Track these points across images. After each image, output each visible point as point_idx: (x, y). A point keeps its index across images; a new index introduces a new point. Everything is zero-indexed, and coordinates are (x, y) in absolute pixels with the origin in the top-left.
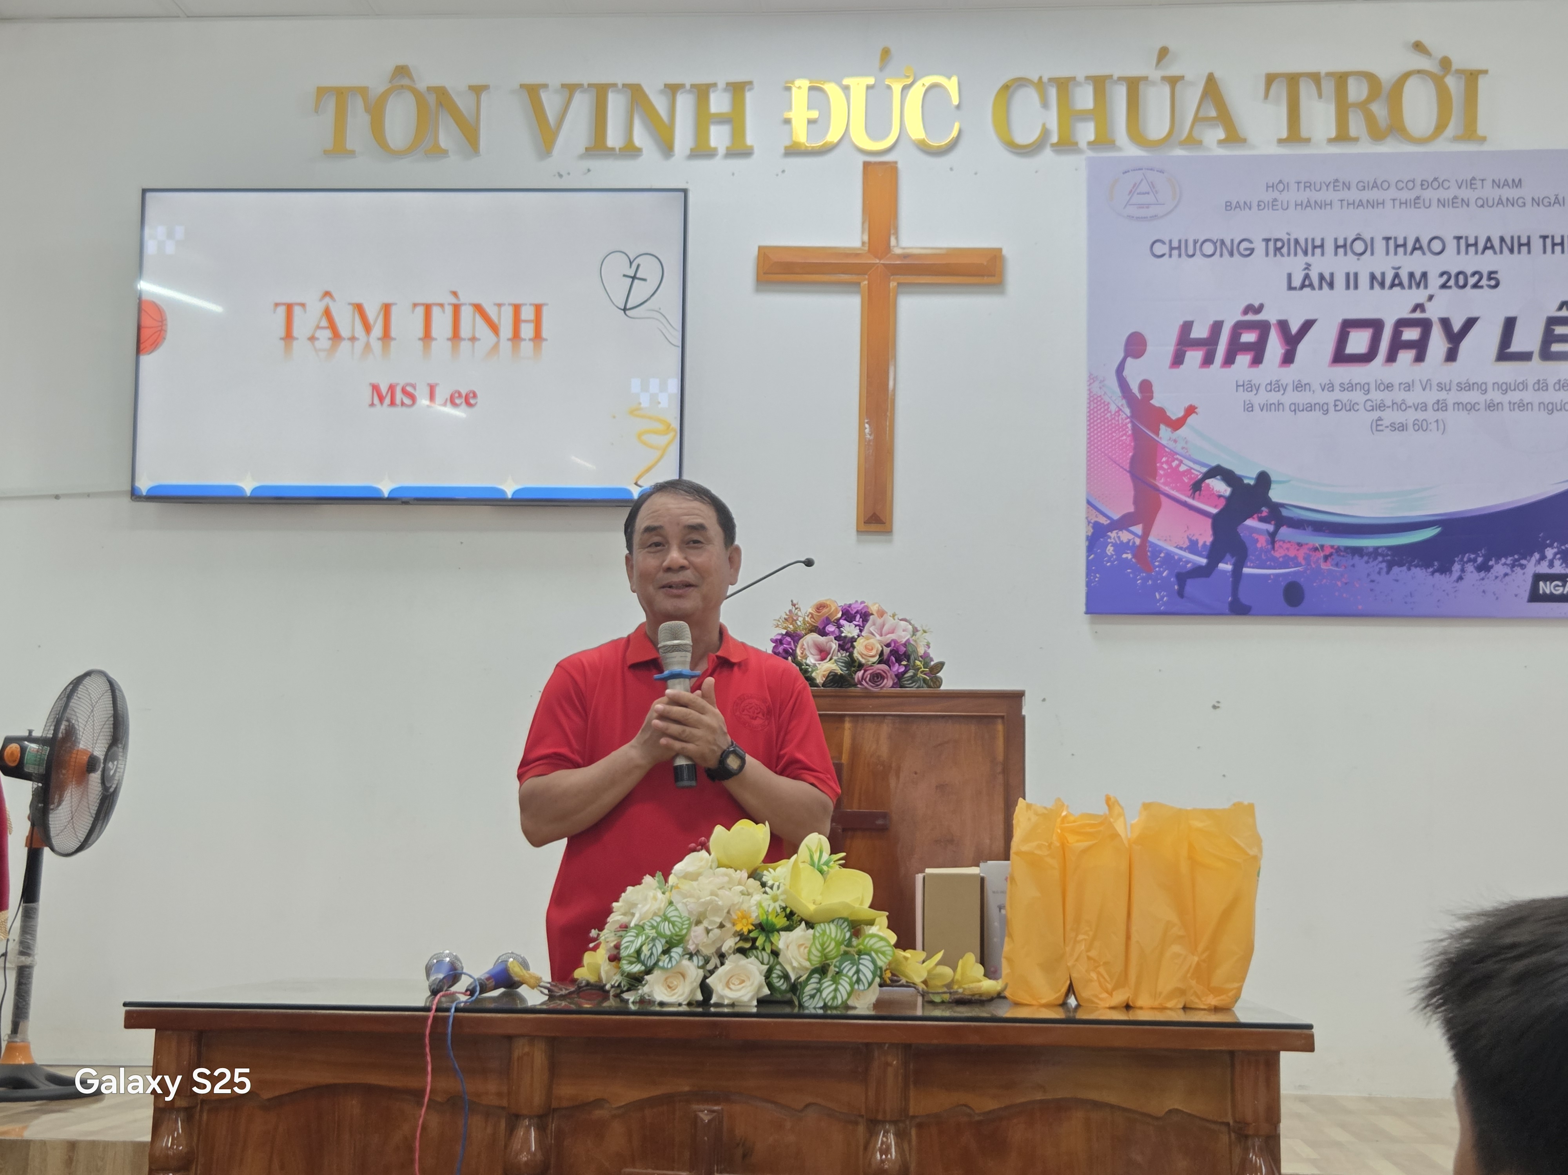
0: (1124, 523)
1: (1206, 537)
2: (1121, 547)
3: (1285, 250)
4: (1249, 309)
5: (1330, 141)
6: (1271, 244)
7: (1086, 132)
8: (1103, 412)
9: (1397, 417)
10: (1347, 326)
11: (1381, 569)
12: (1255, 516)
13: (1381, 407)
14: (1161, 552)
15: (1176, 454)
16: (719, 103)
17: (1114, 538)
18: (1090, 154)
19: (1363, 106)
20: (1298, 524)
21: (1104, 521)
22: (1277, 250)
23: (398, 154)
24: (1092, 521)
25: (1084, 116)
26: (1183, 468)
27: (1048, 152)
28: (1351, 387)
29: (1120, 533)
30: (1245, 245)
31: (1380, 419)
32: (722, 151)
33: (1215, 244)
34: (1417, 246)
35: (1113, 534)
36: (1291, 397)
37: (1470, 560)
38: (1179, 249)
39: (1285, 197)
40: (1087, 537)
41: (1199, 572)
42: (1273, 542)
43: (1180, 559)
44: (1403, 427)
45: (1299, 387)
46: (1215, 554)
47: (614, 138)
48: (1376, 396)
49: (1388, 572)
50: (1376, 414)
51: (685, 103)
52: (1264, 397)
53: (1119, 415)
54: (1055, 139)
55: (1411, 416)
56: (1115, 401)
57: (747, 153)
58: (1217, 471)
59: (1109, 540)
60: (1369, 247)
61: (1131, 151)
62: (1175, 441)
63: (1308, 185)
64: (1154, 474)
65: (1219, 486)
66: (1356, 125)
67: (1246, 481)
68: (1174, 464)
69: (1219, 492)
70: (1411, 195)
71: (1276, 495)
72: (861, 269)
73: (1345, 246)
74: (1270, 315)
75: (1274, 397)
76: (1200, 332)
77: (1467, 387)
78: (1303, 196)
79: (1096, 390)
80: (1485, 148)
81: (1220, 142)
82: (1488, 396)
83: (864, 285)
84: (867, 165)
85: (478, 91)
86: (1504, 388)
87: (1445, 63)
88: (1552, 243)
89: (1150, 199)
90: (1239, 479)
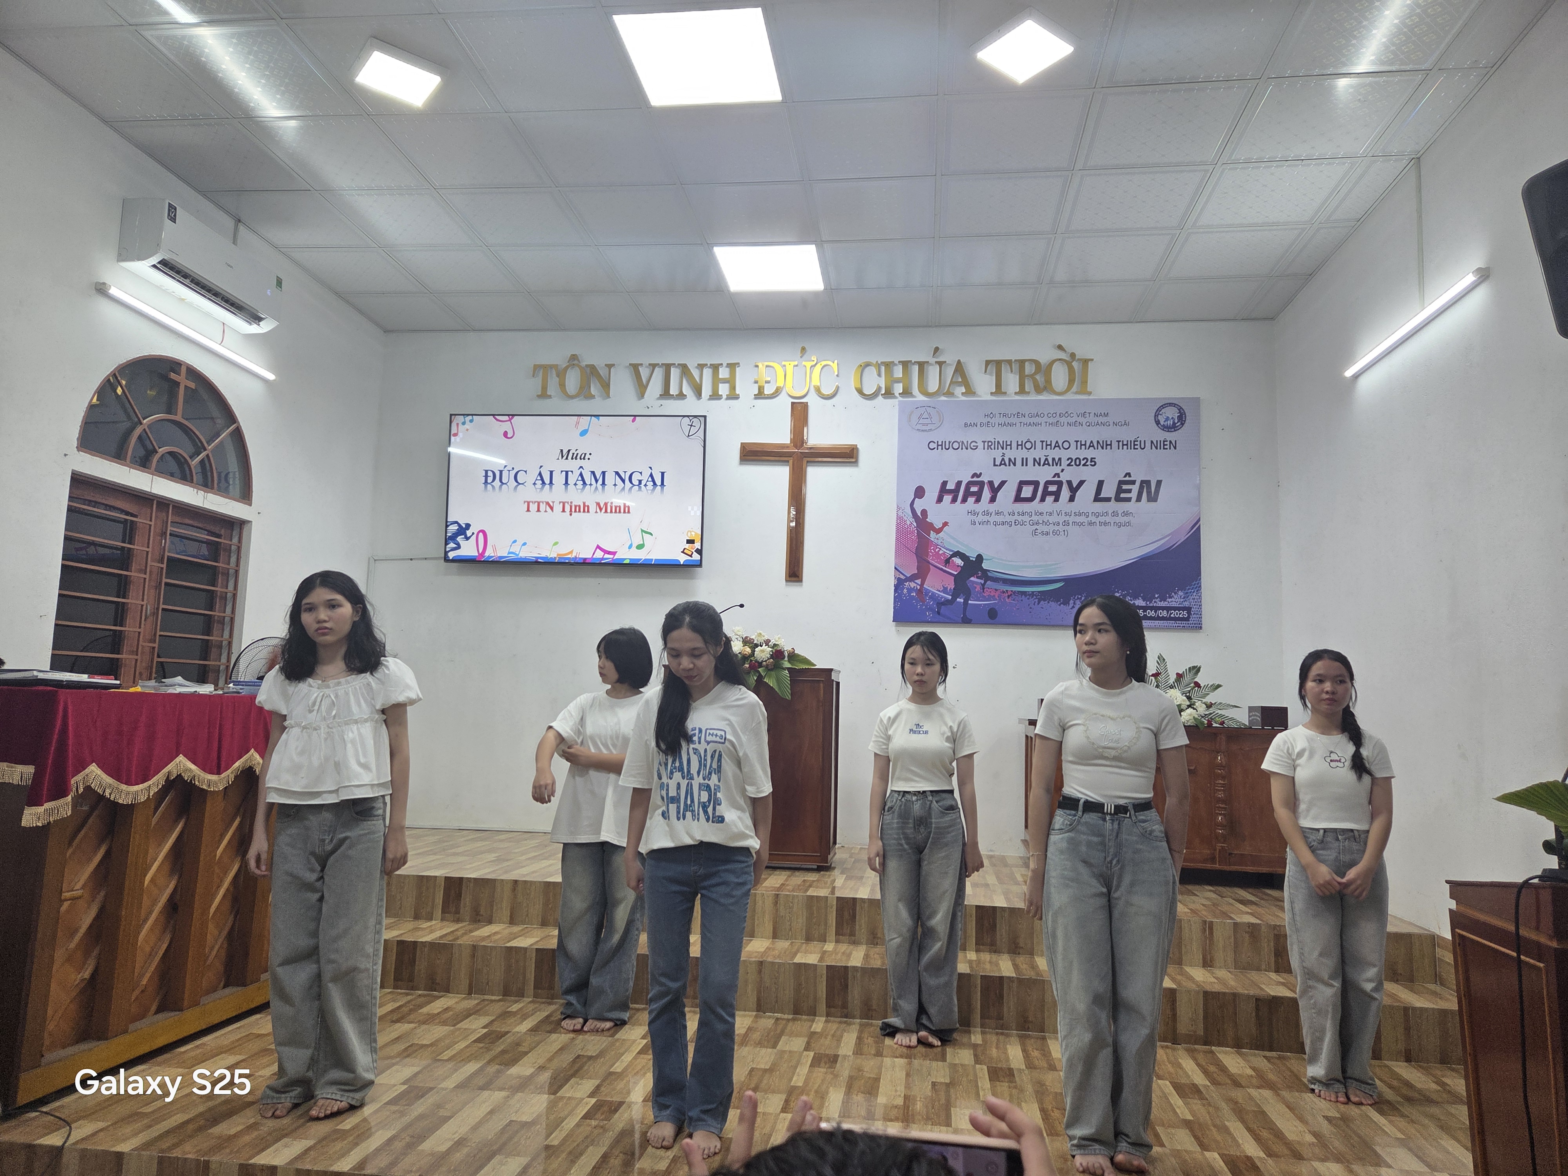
0: (912, 578)
2: (910, 590)
3: (993, 447)
4: (974, 475)
5: (1016, 393)
6: (986, 444)
7: (898, 388)
9: (1045, 528)
10: (1022, 484)
11: (1035, 602)
12: (975, 576)
13: (1037, 523)
16: (724, 373)
18: (901, 399)
19: (1032, 376)
20: (996, 580)
21: (902, 577)
22: (989, 447)
23: (572, 397)
24: (897, 577)
25: (898, 381)
26: (941, 552)
27: (880, 398)
28: (1023, 514)
29: (910, 583)
30: (974, 444)
31: (1036, 529)
32: (724, 397)
33: (959, 443)
34: (1057, 445)
35: (907, 584)
36: (994, 518)
37: (1078, 598)
38: (941, 446)
39: (993, 421)
40: (895, 585)
41: (947, 602)
42: (984, 589)
43: (938, 596)
44: (1047, 534)
45: (997, 513)
46: (955, 594)
47: (673, 391)
48: (1035, 518)
49: (1038, 604)
50: (1036, 527)
51: (708, 373)
52: (981, 518)
54: (883, 392)
55: (1052, 528)
56: (909, 519)
57: (737, 397)
58: (957, 554)
59: (905, 587)
60: (1034, 446)
61: (921, 398)
63: (1005, 415)
64: (927, 555)
65: (958, 561)
66: (1029, 386)
67: (971, 559)
70: (1055, 420)
71: (985, 566)
72: (790, 455)
73: (1022, 445)
74: (985, 478)
75: (986, 518)
76: (951, 486)
77: (1080, 514)
78: (1002, 420)
79: (900, 514)
80: (1091, 397)
81: (963, 394)
82: (1089, 519)
83: (791, 462)
84: (793, 403)
85: (610, 366)
86: (1097, 515)
87: (1073, 355)
88: (1122, 444)
89: (928, 421)
90: (968, 557)
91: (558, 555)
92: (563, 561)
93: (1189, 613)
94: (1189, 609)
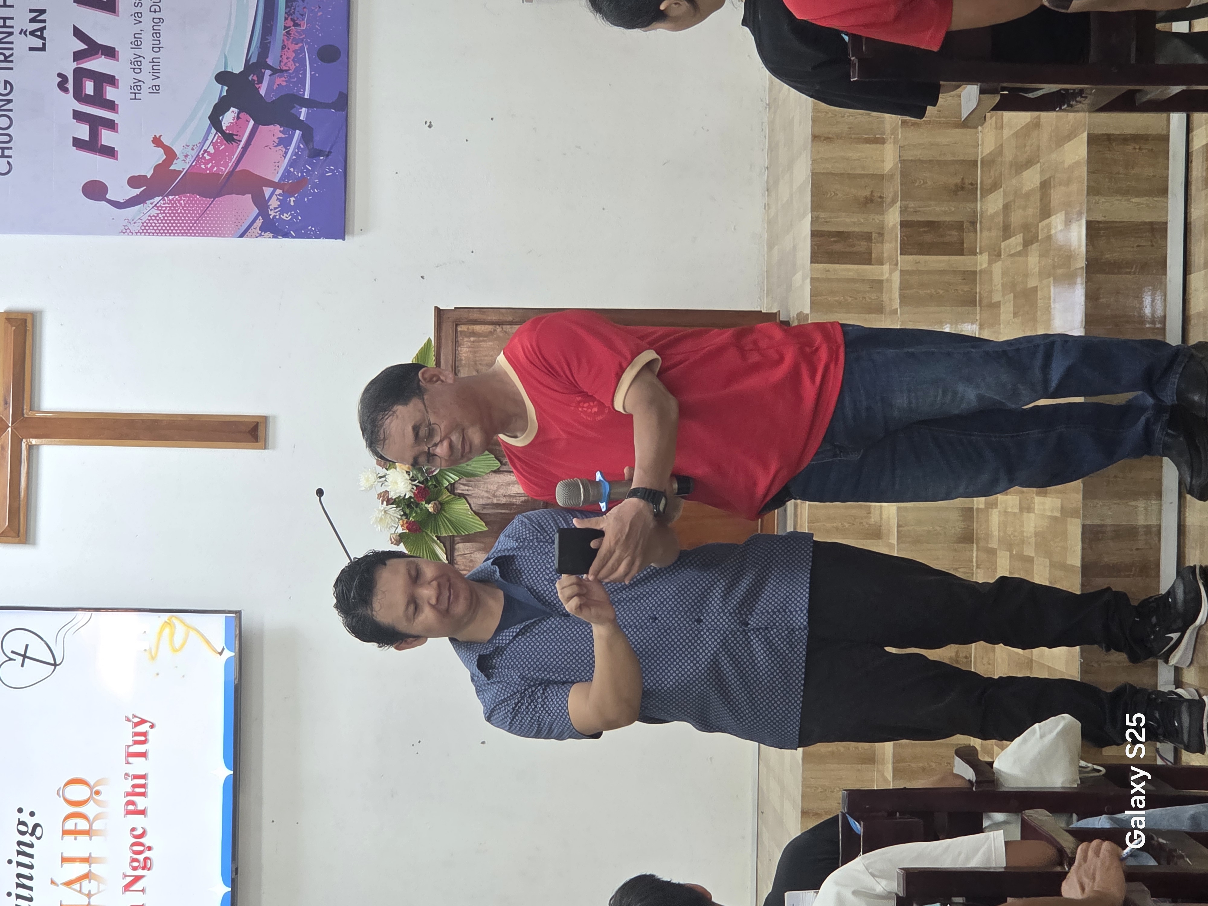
0: (261, 204)
1: (276, 130)
2: (284, 207)
3: (7, 53)
4: (62, 87)
8: (158, 220)
12: (257, 86)
14: (289, 172)
15: (198, 155)
26: (211, 150)
29: (271, 207)
35: (272, 213)
36: (146, 50)
40: (274, 237)
41: (307, 138)
42: (281, 71)
43: (296, 154)
45: (137, 44)
46: (292, 123)
52: (146, 76)
53: (160, 206)
56: (148, 210)
58: (215, 119)
59: (277, 217)
62: (186, 156)
64: (217, 175)
65: (229, 118)
67: (225, 94)
68: (208, 157)
69: (234, 118)
74: (69, 68)
75: (146, 66)
79: (137, 227)
90: (222, 99)
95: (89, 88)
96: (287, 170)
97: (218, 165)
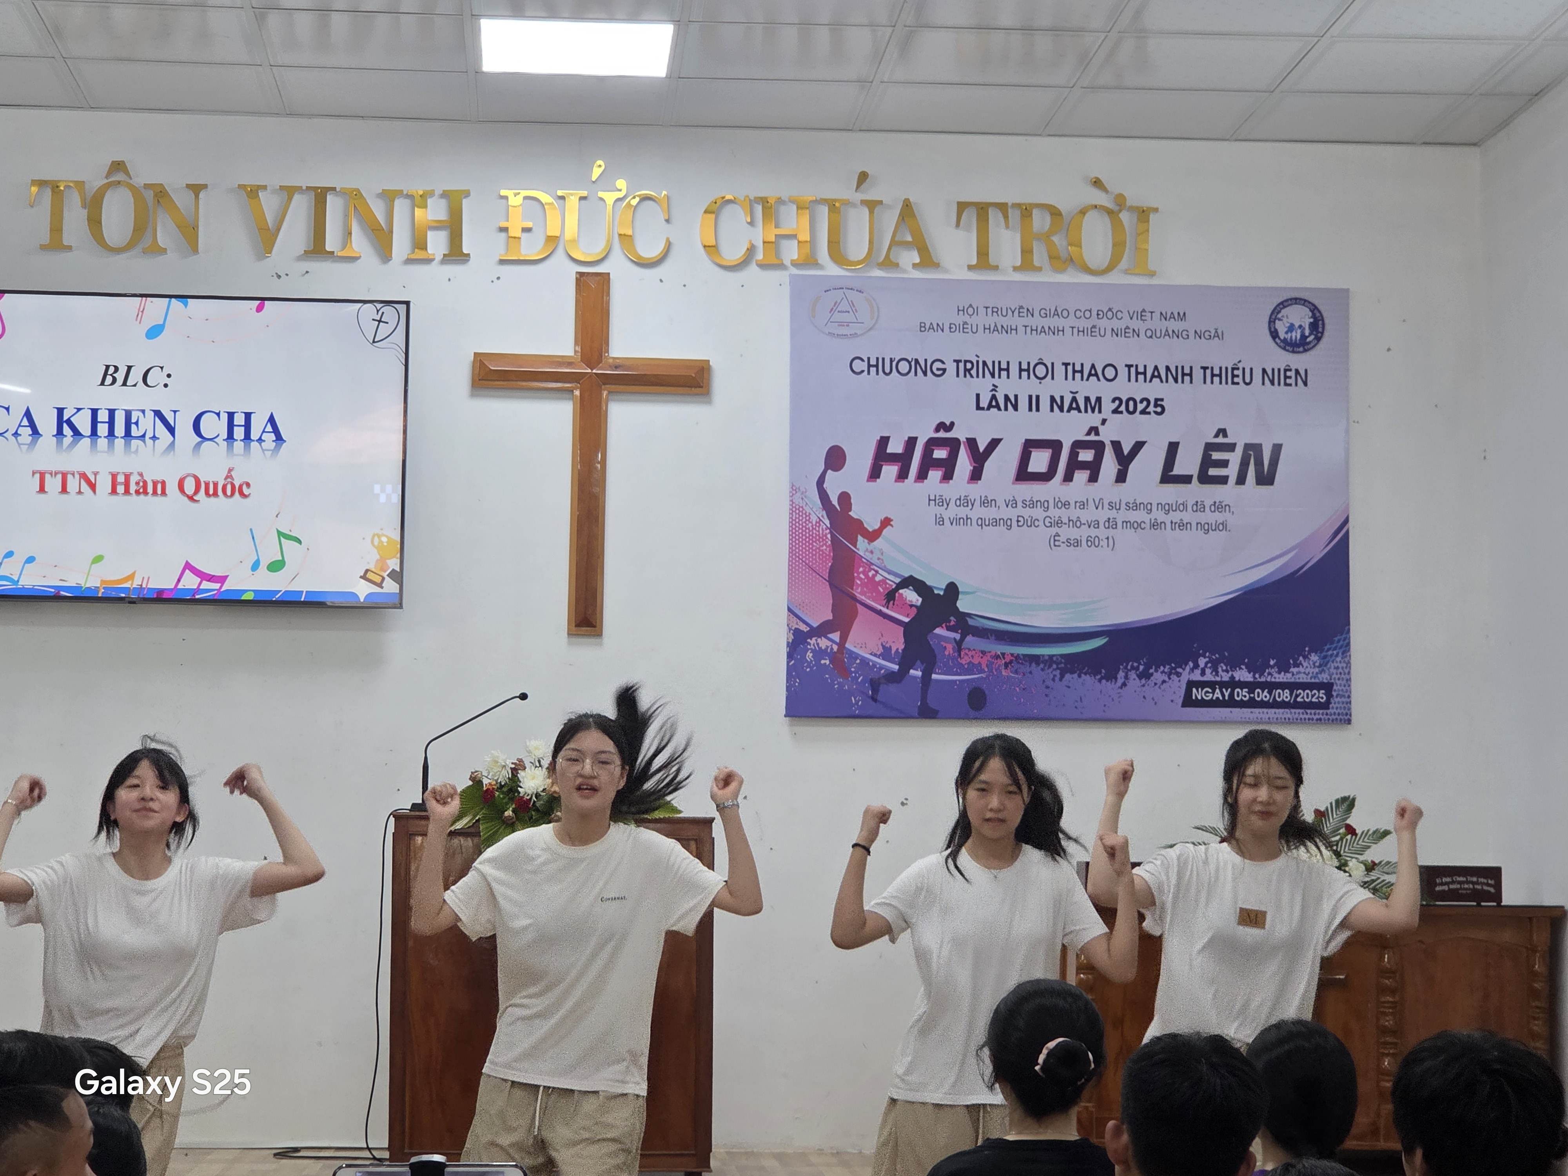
0: (822, 630)
1: (898, 644)
2: (820, 653)
3: (974, 372)
4: (941, 426)
5: (1015, 269)
6: (961, 365)
7: (791, 252)
8: (805, 522)
9: (1072, 533)
10: (1030, 445)
11: (1055, 676)
12: (944, 625)
13: (1059, 523)
14: (856, 658)
15: (873, 564)
16: (436, 211)
17: (814, 645)
18: (794, 271)
19: (1046, 237)
20: (983, 633)
21: (804, 628)
22: (966, 370)
23: (118, 251)
24: (793, 628)
25: (788, 235)
26: (878, 578)
27: (753, 268)
28: (1032, 504)
29: (819, 640)
30: (937, 365)
31: (1057, 535)
32: (439, 257)
33: (910, 363)
34: (1093, 373)
35: (813, 641)
36: (978, 512)
37: (1133, 668)
38: (876, 366)
39: (973, 320)
40: (788, 643)
41: (891, 678)
42: (959, 650)
44: (1077, 543)
45: (986, 502)
46: (906, 662)
47: (331, 243)
48: (1054, 513)
49: (1061, 680)
50: (1054, 530)
51: (403, 208)
52: (953, 511)
53: (820, 525)
54: (760, 257)
55: (1084, 532)
56: (816, 512)
57: (463, 259)
58: (909, 582)
59: (809, 647)
60: (1050, 371)
61: (833, 270)
62: (872, 552)
63: (995, 311)
64: (852, 584)
65: (911, 596)
66: (1040, 256)
67: (936, 592)
68: (870, 574)
69: (911, 601)
70: (1088, 324)
71: (963, 605)
72: (575, 378)
73: (1028, 370)
74: (960, 433)
75: (963, 512)
76: (896, 447)
77: (1135, 506)
78: (991, 320)
79: (797, 500)
80: (1155, 281)
81: (915, 266)
82: (1153, 516)
83: (577, 393)
84: (581, 275)
85: (196, 189)
86: (1167, 508)
87: (1120, 200)
88: (1211, 374)
89: (849, 317)
90: (930, 589)
91: (103, 582)
92: (113, 594)
93: (1329, 695)
94: (1328, 687)
95: (940, 454)
96: (857, 656)
97: (863, 585)
